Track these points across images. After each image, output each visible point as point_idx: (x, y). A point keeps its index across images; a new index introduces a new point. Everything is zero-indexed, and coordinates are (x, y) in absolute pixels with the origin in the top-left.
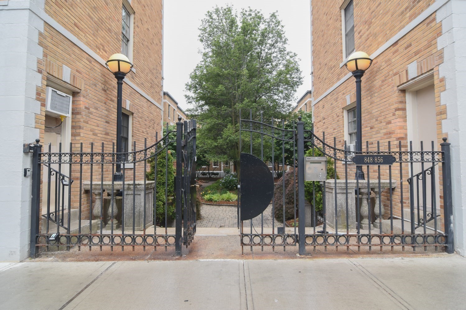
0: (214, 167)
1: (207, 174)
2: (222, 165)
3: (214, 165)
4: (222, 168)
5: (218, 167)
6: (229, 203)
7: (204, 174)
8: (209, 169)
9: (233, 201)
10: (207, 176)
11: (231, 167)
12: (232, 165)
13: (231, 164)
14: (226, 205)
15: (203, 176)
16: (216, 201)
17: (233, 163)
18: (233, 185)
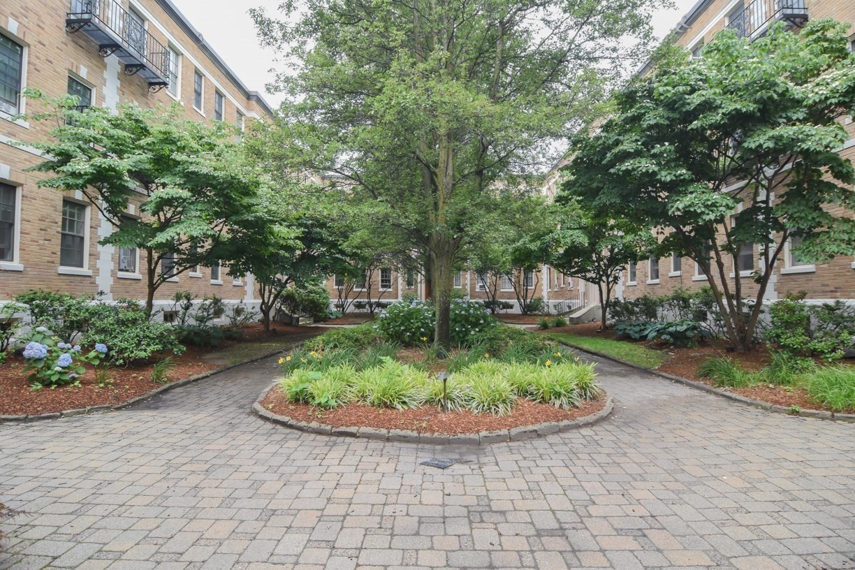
0: (381, 290)
1: (367, 307)
2: (400, 287)
3: (383, 286)
4: (400, 293)
5: (390, 290)
6: (388, 424)
7: (359, 306)
8: (369, 294)
9: (413, 405)
10: (365, 311)
11: (419, 285)
12: (421, 282)
13: (419, 280)
14: (368, 437)
15: (357, 311)
16: (325, 407)
17: (423, 278)
18: (419, 328)
